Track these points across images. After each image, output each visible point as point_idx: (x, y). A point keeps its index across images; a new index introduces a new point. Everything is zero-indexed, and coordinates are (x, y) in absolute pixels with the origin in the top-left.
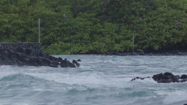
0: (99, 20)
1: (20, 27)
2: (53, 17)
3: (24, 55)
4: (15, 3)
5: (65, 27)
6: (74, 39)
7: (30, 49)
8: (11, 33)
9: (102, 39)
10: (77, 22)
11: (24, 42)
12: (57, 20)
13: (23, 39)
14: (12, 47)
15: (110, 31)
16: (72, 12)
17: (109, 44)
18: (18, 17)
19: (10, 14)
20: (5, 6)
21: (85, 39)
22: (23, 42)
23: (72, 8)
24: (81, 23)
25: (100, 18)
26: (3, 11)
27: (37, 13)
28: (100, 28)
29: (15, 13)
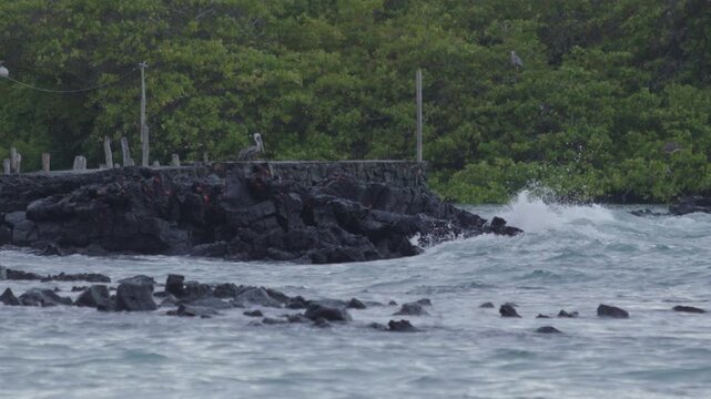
0: (647, 76)
1: (347, 100)
2: (474, 65)
3: (363, 208)
4: (328, 11)
5: (516, 103)
6: (553, 149)
7: (384, 184)
8: (315, 123)
9: (659, 149)
10: (563, 84)
11: (363, 158)
12: (489, 74)
13: (360, 148)
14: (316, 179)
15: (687, 116)
16: (545, 47)
17: (685, 165)
18: (339, 63)
19: (308, 54)
20: (290, 20)
21: (593, 147)
22: (357, 158)
23: (544, 28)
24: (582, 87)
25: (651, 68)
26: (282, 43)
27: (411, 48)
28: (650, 104)
29: (328, 49)
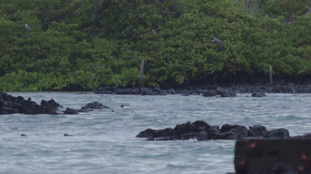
0: (85, 34)
2: (9, 30)
5: (28, 46)
6: (45, 66)
9: (91, 66)
10: (48, 38)
12: (16, 34)
15: (103, 52)
16: (40, 22)
17: (101, 73)
21: (61, 67)
23: (40, 13)
24: (56, 39)
25: (87, 31)
28: (86, 47)
